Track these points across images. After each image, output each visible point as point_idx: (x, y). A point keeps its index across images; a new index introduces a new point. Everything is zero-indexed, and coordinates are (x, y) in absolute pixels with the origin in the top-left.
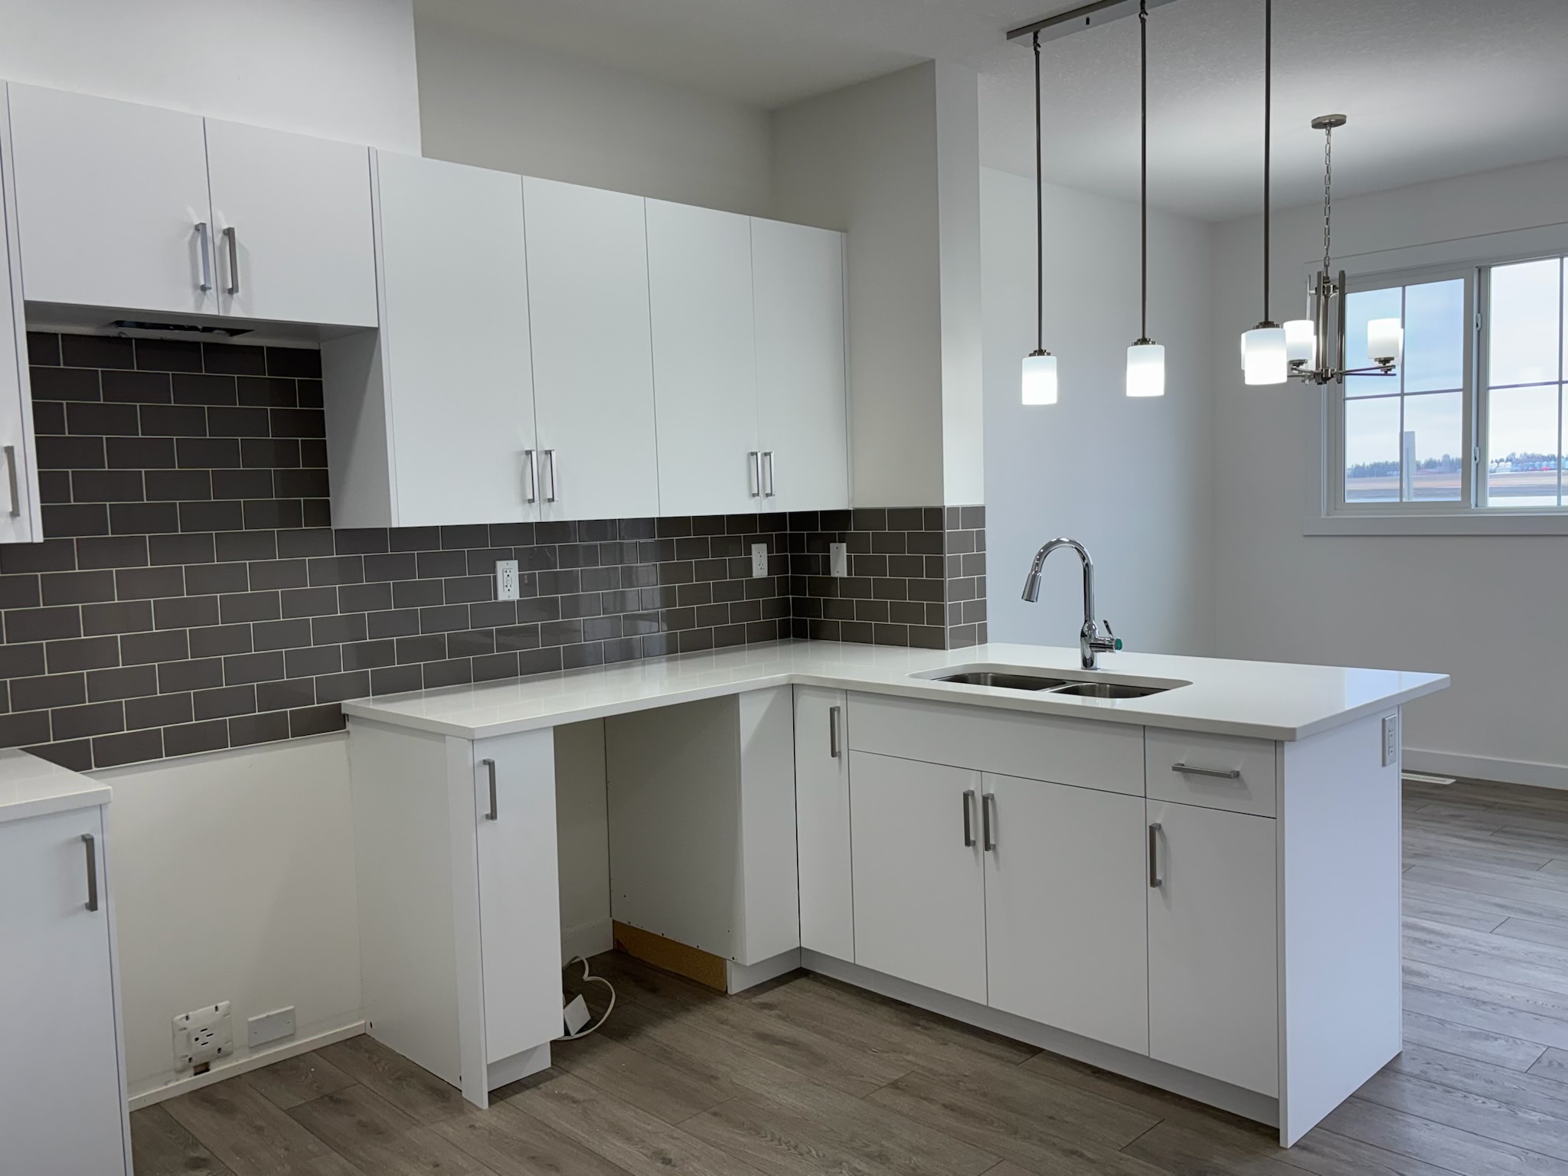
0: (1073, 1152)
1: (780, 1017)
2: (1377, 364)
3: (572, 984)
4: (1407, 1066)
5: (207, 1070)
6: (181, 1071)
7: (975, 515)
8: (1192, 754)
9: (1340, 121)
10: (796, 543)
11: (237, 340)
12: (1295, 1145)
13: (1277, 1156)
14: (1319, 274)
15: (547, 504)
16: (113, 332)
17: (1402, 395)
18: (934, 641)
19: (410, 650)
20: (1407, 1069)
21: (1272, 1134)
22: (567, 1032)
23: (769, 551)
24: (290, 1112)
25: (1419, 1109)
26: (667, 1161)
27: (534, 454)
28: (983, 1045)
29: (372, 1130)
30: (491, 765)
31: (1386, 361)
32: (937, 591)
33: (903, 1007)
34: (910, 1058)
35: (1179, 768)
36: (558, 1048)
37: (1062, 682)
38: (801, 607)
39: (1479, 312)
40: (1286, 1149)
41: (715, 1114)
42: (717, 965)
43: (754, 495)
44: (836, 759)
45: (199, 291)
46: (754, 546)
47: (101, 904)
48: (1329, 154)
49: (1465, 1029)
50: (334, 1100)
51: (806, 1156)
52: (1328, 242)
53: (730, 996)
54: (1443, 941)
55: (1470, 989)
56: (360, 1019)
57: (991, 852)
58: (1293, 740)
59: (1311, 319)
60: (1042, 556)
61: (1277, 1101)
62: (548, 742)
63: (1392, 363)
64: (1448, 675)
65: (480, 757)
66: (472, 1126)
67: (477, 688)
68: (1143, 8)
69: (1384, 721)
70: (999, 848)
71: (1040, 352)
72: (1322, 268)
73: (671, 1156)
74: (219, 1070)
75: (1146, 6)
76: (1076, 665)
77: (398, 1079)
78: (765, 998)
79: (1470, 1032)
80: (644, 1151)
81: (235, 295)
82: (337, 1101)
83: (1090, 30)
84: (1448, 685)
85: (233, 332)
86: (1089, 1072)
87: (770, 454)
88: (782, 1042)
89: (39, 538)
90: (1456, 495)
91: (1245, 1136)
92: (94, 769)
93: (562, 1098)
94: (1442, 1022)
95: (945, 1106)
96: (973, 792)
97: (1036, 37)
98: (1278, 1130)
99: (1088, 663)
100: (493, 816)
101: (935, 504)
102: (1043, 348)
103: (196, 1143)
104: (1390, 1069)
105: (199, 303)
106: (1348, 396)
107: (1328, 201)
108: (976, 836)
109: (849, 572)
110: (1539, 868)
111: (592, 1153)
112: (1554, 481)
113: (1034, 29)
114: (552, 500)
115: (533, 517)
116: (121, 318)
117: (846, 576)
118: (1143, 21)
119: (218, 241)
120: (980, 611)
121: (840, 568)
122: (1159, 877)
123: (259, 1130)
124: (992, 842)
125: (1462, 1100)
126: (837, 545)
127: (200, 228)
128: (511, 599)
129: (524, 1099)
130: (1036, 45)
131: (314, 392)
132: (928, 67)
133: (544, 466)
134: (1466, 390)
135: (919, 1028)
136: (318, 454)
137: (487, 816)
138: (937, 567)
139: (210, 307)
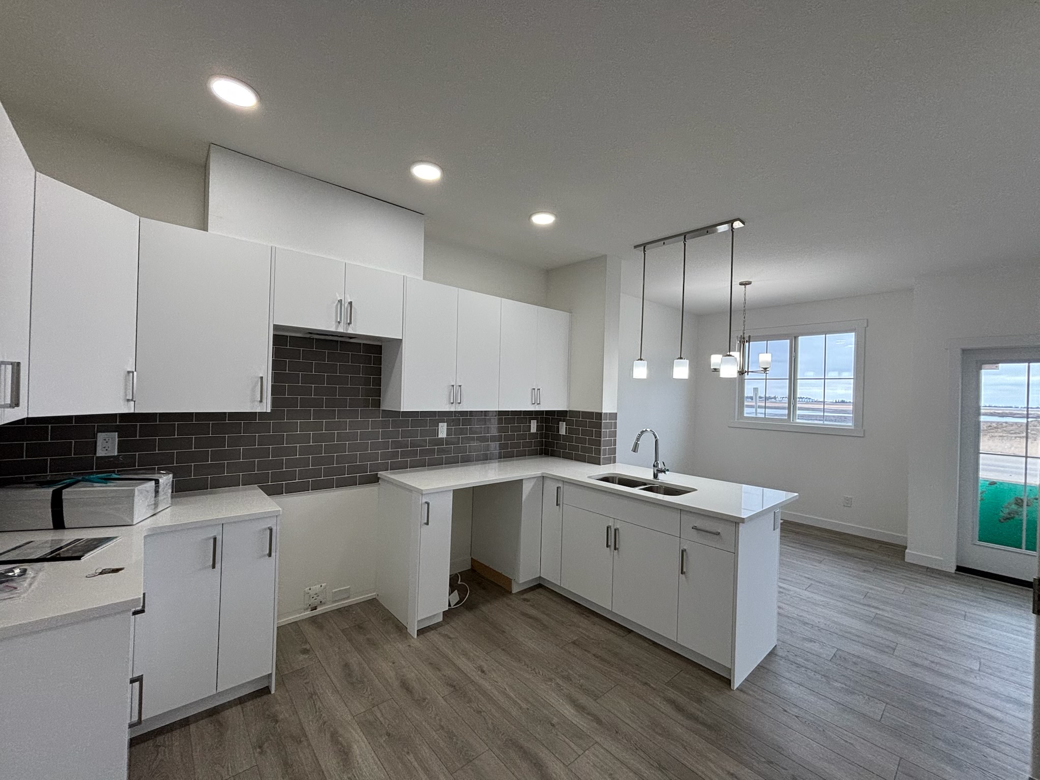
0: (646, 684)
1: (531, 606)
2: (762, 369)
3: (453, 586)
4: (780, 652)
5: (316, 609)
6: (306, 609)
7: (614, 416)
8: (699, 523)
9: (750, 283)
10: (547, 421)
11: (352, 341)
12: (737, 688)
13: (730, 693)
14: (741, 336)
15: (458, 404)
16: (308, 336)
17: (766, 379)
18: (597, 462)
19: (404, 455)
20: (780, 654)
21: (728, 682)
22: (450, 605)
23: (537, 423)
24: (343, 631)
25: (787, 675)
26: (483, 672)
27: (455, 386)
28: (611, 627)
29: (372, 643)
30: (428, 504)
31: (765, 369)
32: (598, 443)
33: (577, 605)
34: (581, 630)
35: (695, 528)
36: (445, 614)
37: (645, 484)
38: (547, 444)
39: (795, 352)
40: (733, 690)
41: (503, 650)
42: (509, 581)
43: (533, 404)
44: (558, 506)
45: (337, 323)
46: (532, 421)
47: (273, 554)
48: (745, 294)
49: (801, 636)
50: (360, 628)
51: (538, 675)
52: (744, 325)
53: (513, 594)
54: (787, 592)
55: (800, 616)
56: (374, 592)
57: (616, 551)
58: (743, 523)
59: (738, 351)
60: (640, 436)
61: (730, 669)
62: (450, 496)
63: (768, 369)
64: (797, 494)
65: (424, 500)
66: (409, 646)
67: (428, 470)
68: (685, 239)
69: (775, 512)
70: (619, 549)
71: (641, 359)
72: (742, 334)
73: (485, 669)
74: (320, 610)
75: (686, 239)
76: (651, 477)
77: (385, 620)
78: (525, 596)
79: (803, 638)
80: (474, 665)
81: (350, 325)
82: (361, 628)
83: (665, 247)
84: (798, 498)
85: (351, 338)
86: (651, 643)
87: (540, 389)
88: (530, 617)
89: (269, 411)
90: (786, 416)
91: (716, 682)
92: (284, 494)
93: (446, 636)
94: (791, 631)
95: (594, 655)
96: (610, 527)
97: (644, 248)
98: (730, 680)
99: (655, 476)
100: (427, 524)
101: (599, 411)
102: (642, 358)
103: (306, 642)
104: (772, 653)
105: (337, 327)
106: (746, 378)
107: (744, 311)
108: (611, 542)
109: (566, 433)
110: (820, 562)
111: (454, 664)
112: (822, 414)
113: (644, 245)
114: (460, 403)
115: (453, 409)
116: (311, 332)
117: (564, 434)
118: (685, 244)
119: (346, 305)
120: (614, 451)
121: (563, 431)
122: (684, 570)
123: (331, 637)
124: (617, 547)
125: (805, 672)
126: (562, 422)
127: (340, 301)
128: (443, 437)
129: (432, 635)
130: (644, 251)
131: (379, 361)
132: (605, 256)
133: (458, 391)
134: (790, 379)
135: (584, 616)
136: (378, 382)
137: (425, 524)
138: (599, 434)
139: (341, 329)
